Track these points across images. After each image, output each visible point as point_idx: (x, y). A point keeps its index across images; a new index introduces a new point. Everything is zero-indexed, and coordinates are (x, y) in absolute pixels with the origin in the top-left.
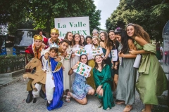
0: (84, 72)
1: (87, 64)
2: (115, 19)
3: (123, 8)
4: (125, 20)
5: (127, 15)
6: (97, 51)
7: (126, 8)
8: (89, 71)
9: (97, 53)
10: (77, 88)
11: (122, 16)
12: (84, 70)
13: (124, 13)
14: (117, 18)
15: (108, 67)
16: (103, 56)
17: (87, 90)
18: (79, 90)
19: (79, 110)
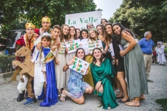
0: (81, 69)
1: (84, 59)
2: (118, 19)
3: (127, 6)
4: (130, 20)
5: (132, 13)
6: (95, 44)
7: (131, 6)
8: (87, 67)
9: (96, 47)
10: (72, 85)
11: (126, 14)
12: (81, 66)
13: (128, 11)
14: (120, 18)
15: (108, 61)
16: (102, 50)
17: (84, 88)
18: (75, 88)
19: (75, 109)
